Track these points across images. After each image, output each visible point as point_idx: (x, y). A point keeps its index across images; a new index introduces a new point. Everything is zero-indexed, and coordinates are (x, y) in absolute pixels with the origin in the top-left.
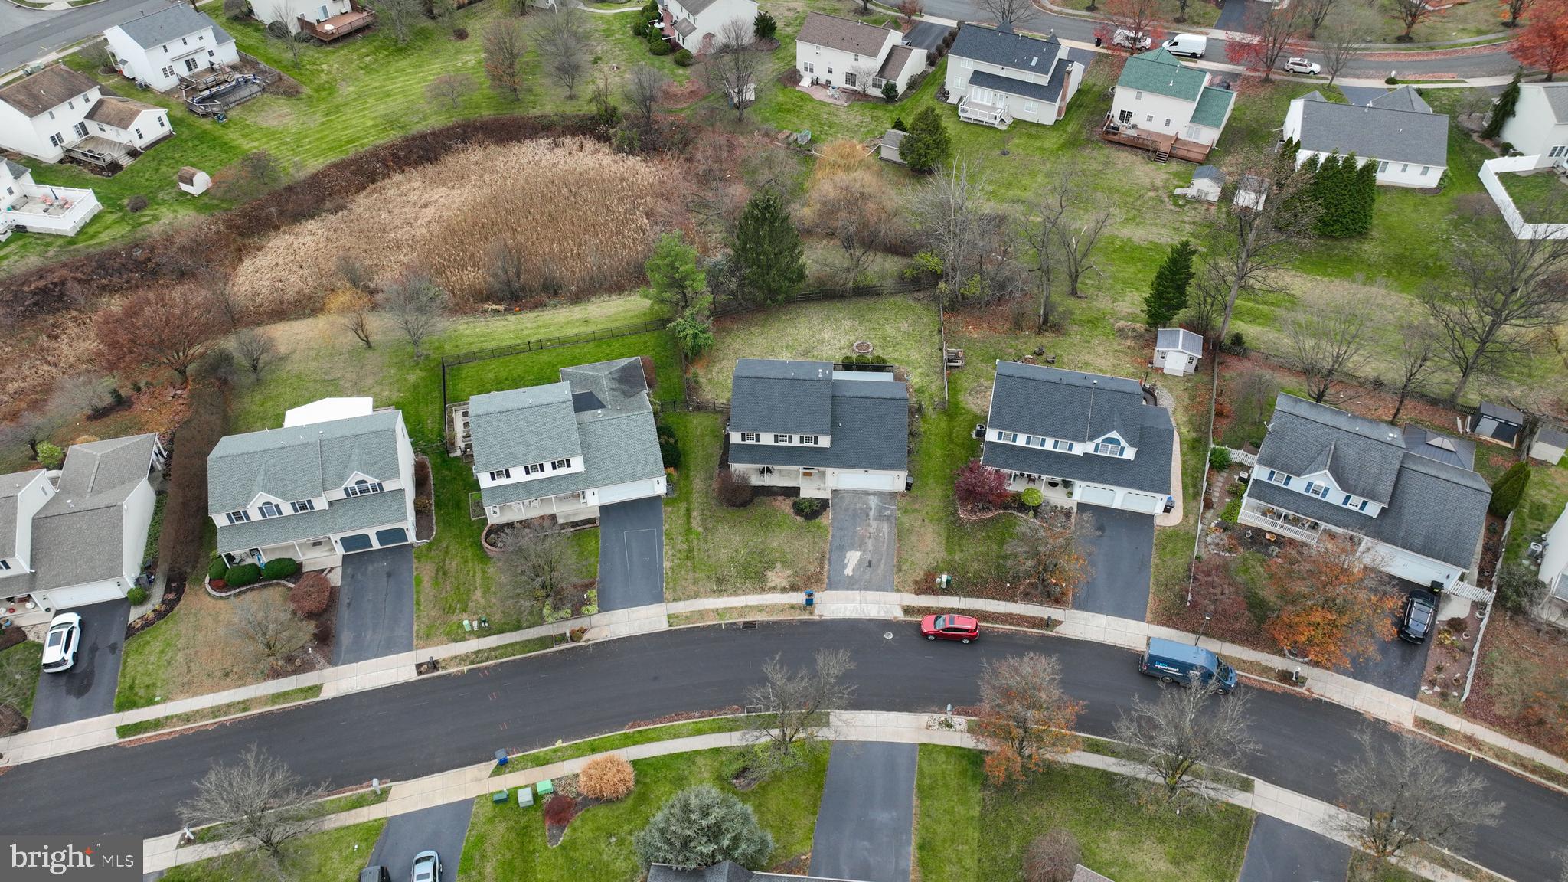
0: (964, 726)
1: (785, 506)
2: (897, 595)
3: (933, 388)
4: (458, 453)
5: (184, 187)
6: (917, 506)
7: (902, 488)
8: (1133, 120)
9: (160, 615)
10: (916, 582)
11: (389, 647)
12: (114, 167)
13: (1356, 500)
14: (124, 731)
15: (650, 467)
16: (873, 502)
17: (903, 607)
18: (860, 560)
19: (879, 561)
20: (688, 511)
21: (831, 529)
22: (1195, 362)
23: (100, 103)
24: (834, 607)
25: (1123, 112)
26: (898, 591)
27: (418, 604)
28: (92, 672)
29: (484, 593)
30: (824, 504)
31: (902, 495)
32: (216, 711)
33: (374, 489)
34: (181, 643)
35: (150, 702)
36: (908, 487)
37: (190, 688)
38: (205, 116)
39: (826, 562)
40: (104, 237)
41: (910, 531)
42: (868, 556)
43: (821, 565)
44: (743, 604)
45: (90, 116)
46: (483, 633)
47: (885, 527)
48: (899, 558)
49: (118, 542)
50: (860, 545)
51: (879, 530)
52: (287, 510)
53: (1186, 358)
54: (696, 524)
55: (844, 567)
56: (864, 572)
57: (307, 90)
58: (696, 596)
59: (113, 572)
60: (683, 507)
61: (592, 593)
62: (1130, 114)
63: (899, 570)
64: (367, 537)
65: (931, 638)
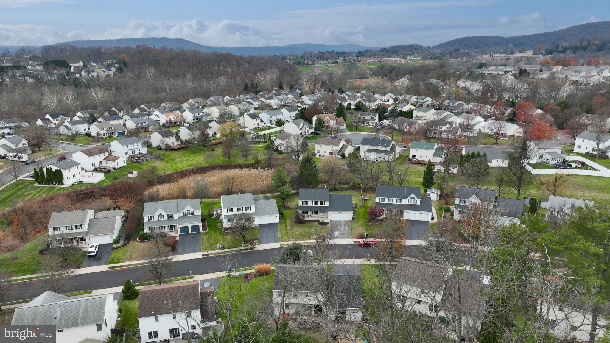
0: (374, 260)
1: (317, 223)
4: (215, 217)
5: (130, 175)
6: (356, 223)
7: (351, 219)
8: (416, 158)
9: (122, 246)
10: (357, 236)
11: (194, 251)
12: (109, 171)
13: (485, 204)
14: (109, 268)
15: (274, 212)
16: (343, 223)
17: (353, 241)
18: (340, 233)
19: (345, 233)
20: (286, 226)
21: (330, 227)
22: (439, 196)
23: (107, 157)
25: (413, 156)
26: (351, 238)
27: (203, 243)
28: (101, 257)
29: (223, 242)
30: (328, 223)
31: (352, 221)
32: (139, 264)
33: (192, 214)
34: (129, 251)
35: (119, 262)
36: (353, 218)
37: (131, 260)
38: (136, 163)
39: (329, 234)
40: (105, 184)
41: (354, 228)
42: (342, 233)
43: (327, 235)
45: (104, 159)
46: (222, 248)
47: (347, 227)
48: (351, 232)
49: (114, 225)
50: (339, 230)
51: (345, 228)
52: (166, 218)
53: (436, 195)
54: (288, 227)
55: (335, 234)
56: (341, 235)
57: (166, 159)
58: (289, 241)
59: (111, 232)
60: (284, 225)
61: (257, 241)
62: (415, 156)
63: (352, 235)
64: (187, 227)
65: (362, 246)
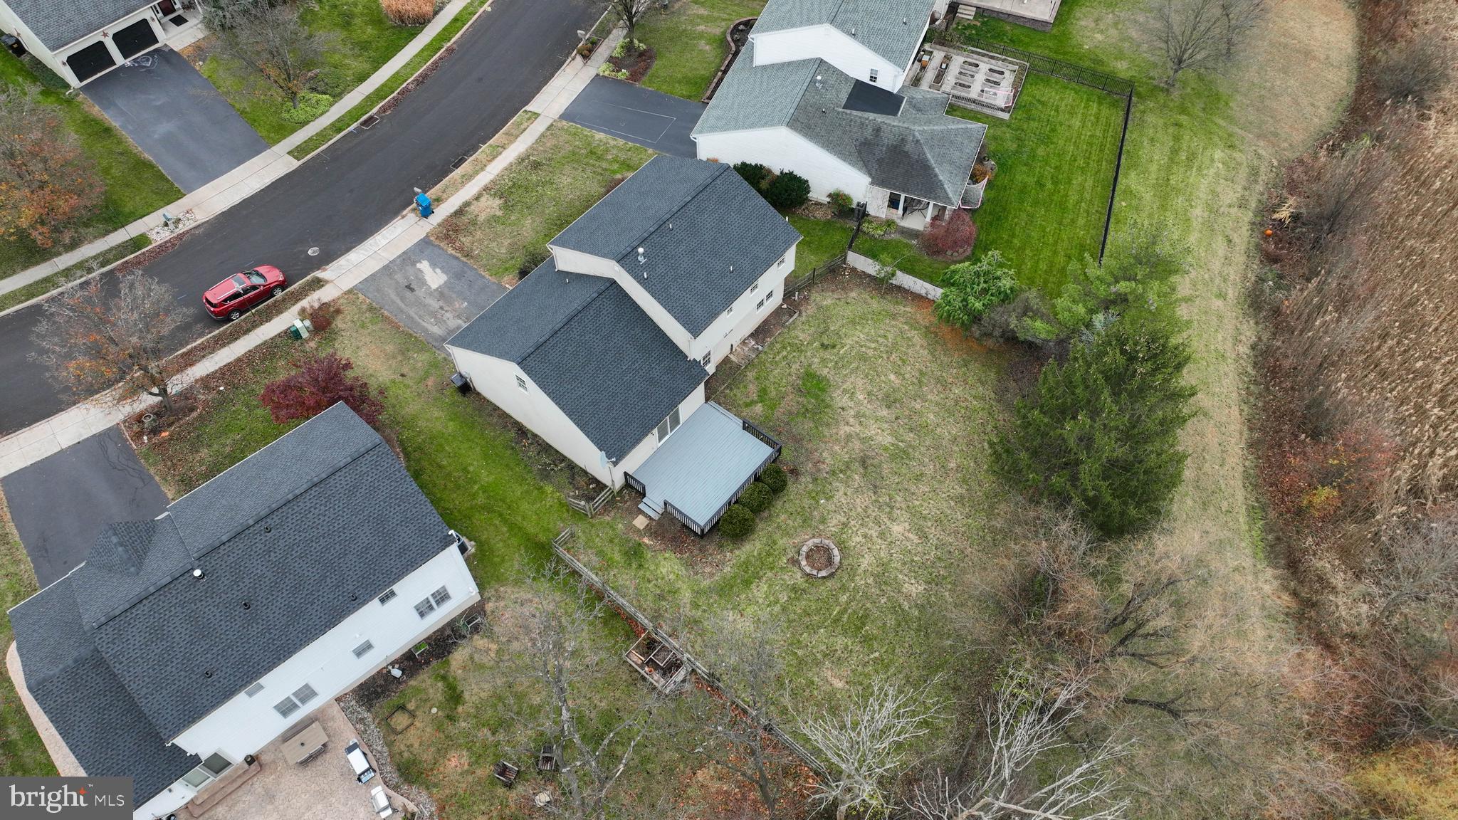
0: (152, 236)
2: (346, 288)
6: (430, 382)
17: (327, 282)
18: (423, 282)
19: (403, 299)
21: (493, 279)
24: (399, 230)
26: (350, 292)
39: (459, 255)
42: (420, 293)
43: (461, 250)
44: (489, 168)
48: (385, 319)
50: (442, 294)
51: (439, 321)
55: (434, 265)
56: (407, 278)
63: (371, 309)
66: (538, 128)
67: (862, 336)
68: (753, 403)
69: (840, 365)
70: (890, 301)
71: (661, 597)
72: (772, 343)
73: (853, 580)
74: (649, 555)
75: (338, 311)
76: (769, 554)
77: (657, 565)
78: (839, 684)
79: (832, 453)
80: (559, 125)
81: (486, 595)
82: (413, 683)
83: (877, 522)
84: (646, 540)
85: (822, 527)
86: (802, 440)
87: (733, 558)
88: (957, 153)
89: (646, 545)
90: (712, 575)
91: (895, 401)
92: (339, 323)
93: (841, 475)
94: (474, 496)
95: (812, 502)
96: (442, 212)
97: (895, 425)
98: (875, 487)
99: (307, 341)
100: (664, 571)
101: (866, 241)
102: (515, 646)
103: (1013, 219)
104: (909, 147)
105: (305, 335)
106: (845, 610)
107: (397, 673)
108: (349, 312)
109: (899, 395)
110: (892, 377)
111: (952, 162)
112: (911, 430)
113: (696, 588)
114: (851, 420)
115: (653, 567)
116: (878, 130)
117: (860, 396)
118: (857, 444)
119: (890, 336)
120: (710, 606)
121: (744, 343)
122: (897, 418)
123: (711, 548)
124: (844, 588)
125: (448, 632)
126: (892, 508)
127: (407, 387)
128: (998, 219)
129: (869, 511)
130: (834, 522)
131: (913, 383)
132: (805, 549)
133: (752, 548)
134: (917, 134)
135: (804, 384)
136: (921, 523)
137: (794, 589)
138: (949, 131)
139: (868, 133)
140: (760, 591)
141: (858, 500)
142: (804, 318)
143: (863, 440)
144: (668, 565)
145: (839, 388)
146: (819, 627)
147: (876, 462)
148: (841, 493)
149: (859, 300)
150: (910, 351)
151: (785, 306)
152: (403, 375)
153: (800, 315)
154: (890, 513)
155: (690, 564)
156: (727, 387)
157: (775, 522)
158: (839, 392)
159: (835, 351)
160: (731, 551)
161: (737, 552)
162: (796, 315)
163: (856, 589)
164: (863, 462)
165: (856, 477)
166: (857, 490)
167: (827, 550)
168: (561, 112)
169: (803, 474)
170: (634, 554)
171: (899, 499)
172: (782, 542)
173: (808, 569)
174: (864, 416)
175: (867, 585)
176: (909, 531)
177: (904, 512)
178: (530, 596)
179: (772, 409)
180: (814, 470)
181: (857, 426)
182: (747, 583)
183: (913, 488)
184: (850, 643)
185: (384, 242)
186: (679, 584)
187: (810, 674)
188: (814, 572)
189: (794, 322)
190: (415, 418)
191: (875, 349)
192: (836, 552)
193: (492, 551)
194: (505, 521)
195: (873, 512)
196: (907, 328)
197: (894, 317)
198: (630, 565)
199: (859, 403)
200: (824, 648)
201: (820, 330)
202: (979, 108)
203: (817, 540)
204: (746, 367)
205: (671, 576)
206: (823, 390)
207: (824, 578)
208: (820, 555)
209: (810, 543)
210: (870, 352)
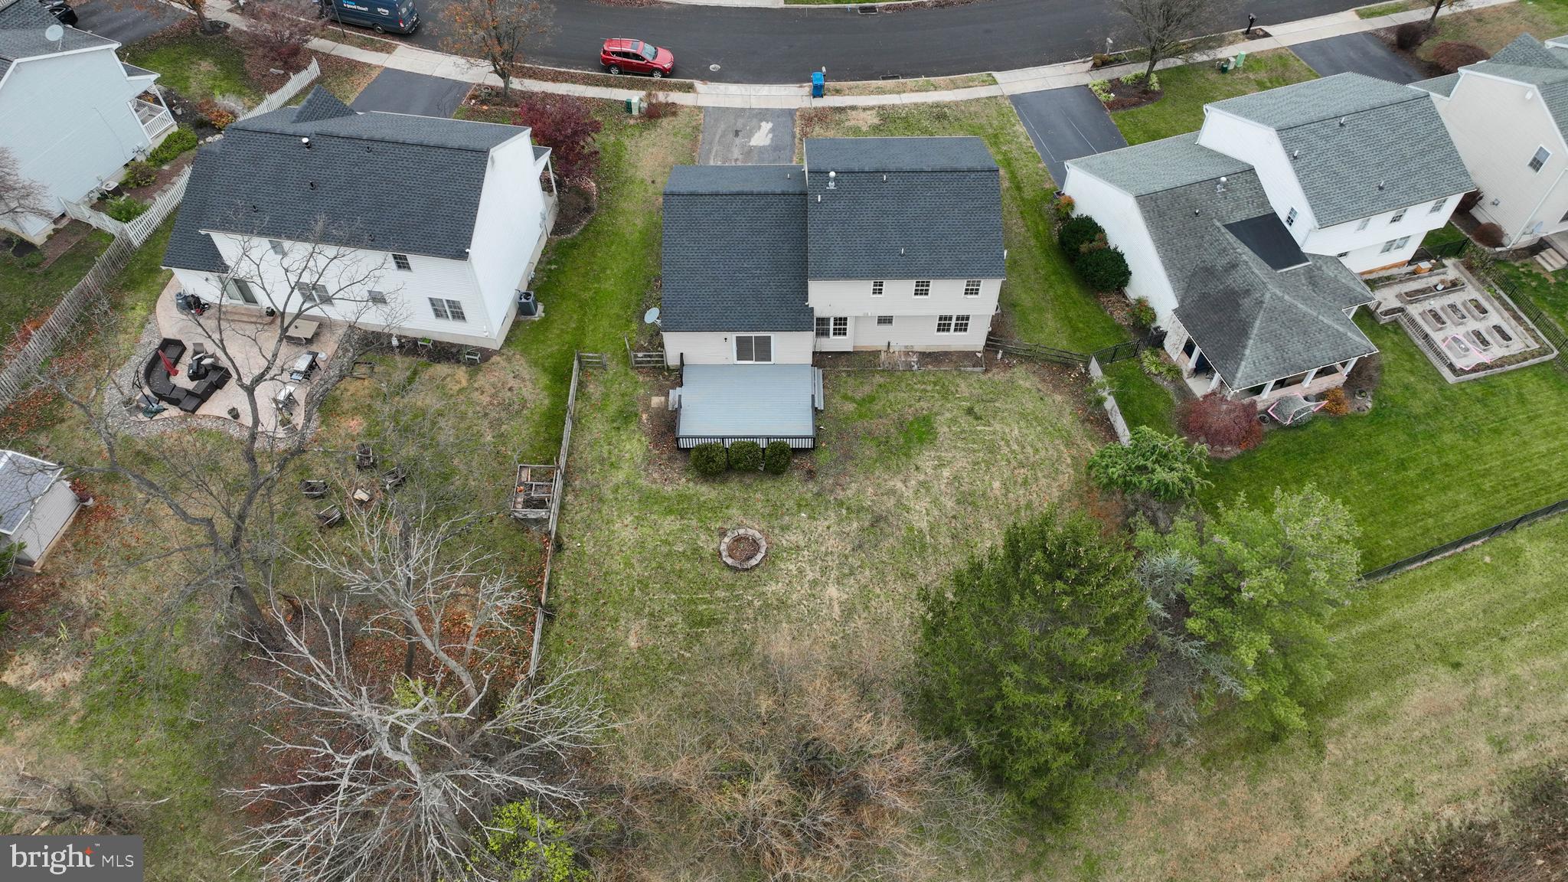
2: (701, 103)
3: (598, 427)
17: (695, 92)
18: (750, 136)
19: (723, 136)
26: (700, 108)
39: (798, 136)
42: (738, 141)
43: (805, 133)
44: (903, 95)
48: (694, 140)
50: (750, 151)
55: (772, 130)
56: (745, 126)
61: (1103, 99)
63: (696, 128)
66: (983, 92)
67: (1016, 432)
68: (852, 400)
69: (963, 436)
70: (1085, 430)
71: (602, 461)
72: (929, 373)
73: (745, 589)
74: (633, 427)
75: (674, 114)
76: (712, 509)
77: (629, 439)
78: (632, 643)
79: (860, 489)
80: (1001, 101)
81: (504, 351)
82: (398, 358)
83: (824, 570)
84: (645, 416)
85: (777, 531)
86: (852, 458)
87: (683, 484)
88: (1300, 347)
89: (640, 419)
90: (654, 481)
91: (972, 504)
92: (665, 122)
93: (844, 512)
94: (586, 289)
95: (796, 508)
96: (829, 101)
97: (945, 520)
98: (860, 546)
99: (632, 117)
100: (628, 447)
101: (1134, 368)
102: (476, 395)
103: (1321, 467)
104: (1246, 303)
105: (635, 112)
106: (710, 602)
107: (395, 342)
108: (681, 120)
109: (981, 502)
110: (997, 485)
111: (1279, 348)
112: (954, 537)
113: (631, 479)
114: (913, 482)
115: (623, 437)
116: (1233, 266)
117: (946, 473)
118: (891, 502)
119: (1043, 453)
120: (625, 500)
121: (907, 354)
122: (954, 517)
123: (678, 464)
124: (731, 587)
125: (454, 350)
126: (851, 574)
127: (646, 191)
128: (1301, 454)
129: (829, 558)
130: (793, 538)
131: (1009, 506)
132: (742, 531)
133: (707, 492)
134: (1268, 296)
135: (912, 423)
136: (859, 607)
137: (696, 550)
138: (1315, 321)
139: (1222, 262)
140: (670, 524)
141: (832, 542)
142: (983, 377)
143: (899, 503)
144: (634, 446)
145: (937, 451)
146: (674, 592)
147: (888, 530)
148: (827, 523)
149: (1060, 407)
150: (1043, 481)
151: (979, 355)
152: (653, 182)
153: (986, 371)
154: (845, 575)
155: (650, 461)
156: (848, 372)
157: (749, 493)
158: (933, 454)
159: (975, 423)
160: (688, 481)
161: (691, 484)
162: (978, 369)
163: (738, 597)
164: (877, 520)
165: (855, 525)
166: (843, 535)
167: (757, 549)
168: (1017, 93)
169: (816, 482)
170: (626, 417)
171: (867, 573)
172: (734, 512)
173: (723, 547)
174: (928, 490)
175: (750, 604)
176: (841, 603)
177: (857, 586)
178: (527, 377)
179: (860, 416)
180: (828, 487)
181: (911, 491)
182: (669, 511)
183: (890, 578)
184: (680, 626)
185: (765, 93)
186: (625, 466)
187: (624, 614)
188: (724, 554)
189: (973, 372)
190: (623, 212)
191: (1013, 452)
192: (759, 557)
193: (546, 330)
194: (581, 321)
195: (832, 562)
196: (1069, 461)
197: (1070, 443)
198: (613, 421)
199: (938, 477)
200: (657, 608)
201: (984, 397)
202: (1425, 349)
203: (758, 535)
204: (883, 371)
205: (628, 456)
206: (921, 440)
207: (728, 565)
208: (745, 546)
209: (750, 532)
210: (1005, 450)
